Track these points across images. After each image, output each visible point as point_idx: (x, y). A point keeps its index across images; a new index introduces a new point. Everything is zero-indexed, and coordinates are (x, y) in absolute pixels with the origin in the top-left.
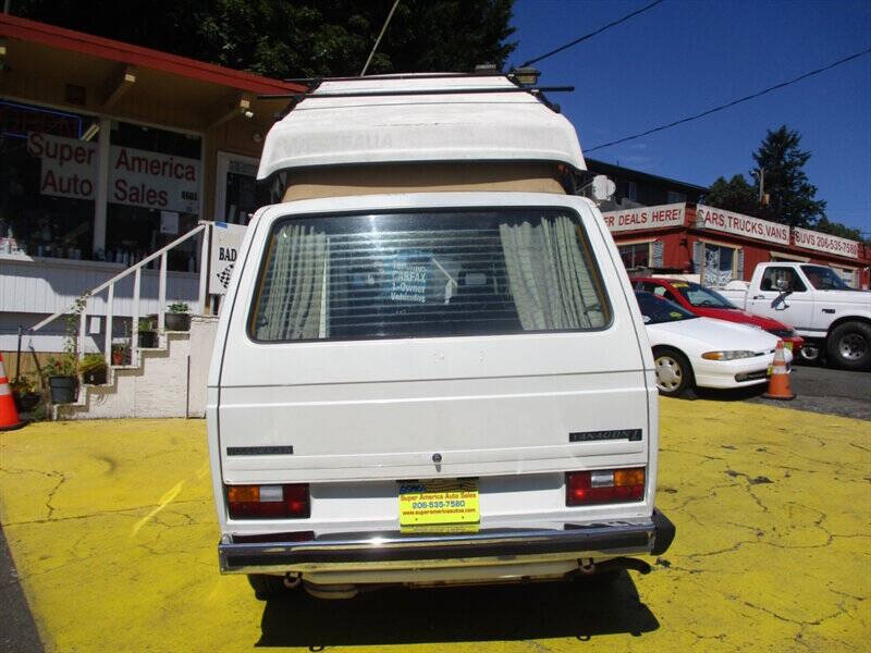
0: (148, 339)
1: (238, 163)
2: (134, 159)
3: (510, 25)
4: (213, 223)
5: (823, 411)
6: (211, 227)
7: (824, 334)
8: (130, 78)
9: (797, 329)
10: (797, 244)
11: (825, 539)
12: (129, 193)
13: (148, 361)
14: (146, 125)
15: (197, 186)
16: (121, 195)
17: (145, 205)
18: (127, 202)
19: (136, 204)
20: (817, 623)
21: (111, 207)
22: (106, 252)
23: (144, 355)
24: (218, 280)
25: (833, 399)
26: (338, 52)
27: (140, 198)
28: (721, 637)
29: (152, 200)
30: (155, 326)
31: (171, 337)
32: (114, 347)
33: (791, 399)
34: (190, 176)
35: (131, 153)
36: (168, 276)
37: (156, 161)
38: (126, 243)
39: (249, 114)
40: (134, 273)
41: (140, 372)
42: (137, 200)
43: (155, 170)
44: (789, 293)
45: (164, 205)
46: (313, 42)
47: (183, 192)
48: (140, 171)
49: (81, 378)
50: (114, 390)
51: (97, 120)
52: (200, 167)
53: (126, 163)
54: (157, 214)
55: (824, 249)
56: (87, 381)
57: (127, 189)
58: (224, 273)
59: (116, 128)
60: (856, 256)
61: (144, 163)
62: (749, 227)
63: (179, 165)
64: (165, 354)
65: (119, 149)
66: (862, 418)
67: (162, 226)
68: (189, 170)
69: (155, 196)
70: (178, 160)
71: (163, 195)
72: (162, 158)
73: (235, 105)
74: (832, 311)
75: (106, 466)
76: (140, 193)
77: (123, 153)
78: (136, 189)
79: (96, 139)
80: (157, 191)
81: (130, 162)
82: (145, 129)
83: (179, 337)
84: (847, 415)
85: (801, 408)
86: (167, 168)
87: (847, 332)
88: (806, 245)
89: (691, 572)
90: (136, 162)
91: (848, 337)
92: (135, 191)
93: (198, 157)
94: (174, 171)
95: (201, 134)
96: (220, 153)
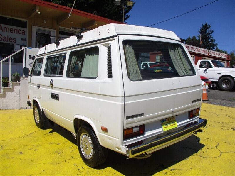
1: (39, 29)
2: (4, 28)
5: (217, 104)
6: (26, 49)
7: (217, 80)
9: (210, 79)
10: (210, 55)
11: (219, 154)
12: (3, 39)
14: (8, 17)
16: (1, 39)
17: (9, 42)
18: (2, 41)
19: (5, 42)
23: (4, 90)
25: (220, 100)
27: (7, 40)
29: (11, 41)
30: (8, 81)
31: (13, 84)
33: (208, 100)
34: (23, 33)
35: (3, 26)
37: (12, 29)
38: (4, 54)
39: (39, 13)
41: (3, 95)
42: (6, 41)
43: (11, 31)
44: (207, 68)
45: (15, 42)
47: (21, 39)
48: (6, 31)
52: (26, 30)
54: (13, 45)
55: (218, 56)
57: (2, 37)
58: (31, 63)
60: (226, 58)
61: (8, 29)
62: (197, 50)
63: (19, 30)
64: (12, 90)
66: (229, 106)
67: (15, 49)
68: (24, 31)
69: (12, 40)
70: (19, 28)
71: (14, 39)
72: (14, 27)
74: (220, 74)
76: (7, 39)
78: (6, 37)
80: (13, 38)
81: (3, 28)
82: (8, 18)
83: (17, 84)
84: (225, 105)
85: (211, 103)
86: (16, 31)
87: (224, 80)
88: (212, 55)
89: (171, 170)
90: (5, 29)
91: (225, 81)
92: (5, 38)
93: (26, 27)
94: (18, 32)
95: (27, 20)
96: (33, 26)
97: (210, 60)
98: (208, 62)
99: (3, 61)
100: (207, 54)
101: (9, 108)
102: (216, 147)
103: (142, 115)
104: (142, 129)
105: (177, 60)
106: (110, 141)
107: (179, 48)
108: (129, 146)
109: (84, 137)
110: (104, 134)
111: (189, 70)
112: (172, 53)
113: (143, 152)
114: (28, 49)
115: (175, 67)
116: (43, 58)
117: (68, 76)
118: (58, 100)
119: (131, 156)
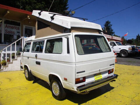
0: (13, 57)
1: (27, 27)
5: (122, 64)
6: (23, 38)
7: (119, 52)
8: (8, 12)
11: (130, 84)
13: (13, 61)
14: (10, 20)
15: (20, 31)
16: (6, 32)
17: (11, 34)
18: (7, 34)
19: (9, 34)
20: (134, 98)
21: (5, 35)
22: (4, 42)
23: (13, 60)
25: (123, 62)
28: (121, 101)
30: (14, 55)
31: (17, 57)
32: (7, 59)
34: (18, 29)
35: (8, 25)
36: (17, 46)
38: (7, 41)
39: (29, 18)
40: (10, 46)
41: (12, 63)
43: (12, 28)
44: (114, 46)
47: (17, 32)
48: (10, 28)
49: (2, 65)
50: (8, 66)
51: (1, 19)
52: (20, 27)
53: (7, 27)
54: (13, 35)
55: (117, 39)
56: (3, 65)
59: (5, 21)
60: (121, 40)
62: (106, 36)
64: (16, 60)
65: (6, 24)
66: (128, 65)
67: (14, 38)
70: (16, 26)
71: (14, 32)
72: (13, 26)
73: (27, 17)
74: (120, 49)
75: (9, 80)
77: (7, 25)
78: (9, 31)
79: (1, 22)
83: (19, 57)
84: (126, 64)
85: (119, 64)
86: (14, 28)
88: (114, 39)
91: (123, 53)
94: (16, 28)
95: (20, 22)
96: (23, 25)
97: (115, 42)
98: (114, 43)
99: (12, 45)
100: (111, 38)
101: (15, 70)
103: (84, 71)
104: (84, 79)
105: (102, 44)
106: (68, 85)
107: (103, 38)
108: (78, 87)
109: (54, 84)
110: (65, 82)
111: (108, 49)
112: (99, 40)
113: (85, 90)
115: (101, 48)
116: (31, 43)
117: (46, 52)
118: (40, 65)
119: (79, 92)
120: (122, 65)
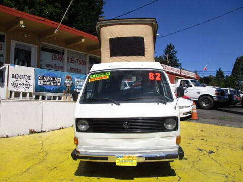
1: (19, 45)
3: (102, 10)
4: (9, 65)
6: (8, 66)
7: (197, 99)
10: (182, 74)
15: (3, 52)
24: (11, 86)
25: (210, 119)
26: (51, 13)
33: (198, 120)
39: (23, 26)
46: (43, 9)
52: (4, 45)
55: (188, 75)
58: (14, 83)
60: (195, 77)
62: (170, 69)
68: (0, 46)
73: (18, 23)
74: (200, 93)
84: (217, 124)
88: (184, 74)
91: (204, 100)
93: (3, 41)
95: (5, 34)
96: (12, 40)
98: (188, 82)
100: (179, 74)
102: (241, 169)
114: (10, 67)
120: (209, 125)
